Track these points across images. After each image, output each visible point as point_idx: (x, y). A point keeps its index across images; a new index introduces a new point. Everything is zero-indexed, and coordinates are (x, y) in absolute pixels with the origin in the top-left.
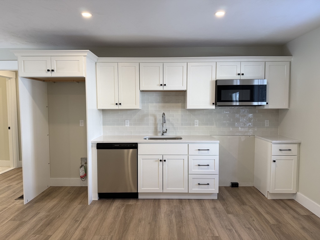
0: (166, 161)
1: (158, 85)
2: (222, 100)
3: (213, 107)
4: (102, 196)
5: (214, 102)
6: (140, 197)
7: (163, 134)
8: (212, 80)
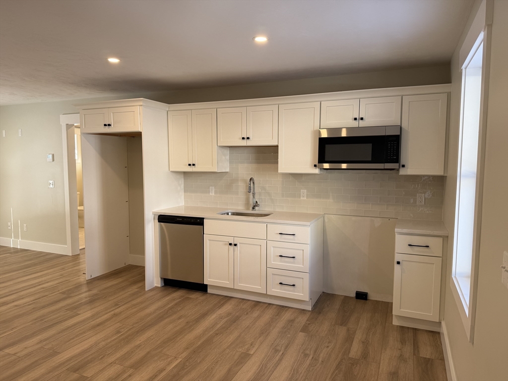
0: (238, 245)
1: (240, 138)
2: (326, 160)
3: (316, 171)
4: (169, 283)
5: (317, 163)
6: (209, 291)
7: (253, 208)
8: (315, 129)
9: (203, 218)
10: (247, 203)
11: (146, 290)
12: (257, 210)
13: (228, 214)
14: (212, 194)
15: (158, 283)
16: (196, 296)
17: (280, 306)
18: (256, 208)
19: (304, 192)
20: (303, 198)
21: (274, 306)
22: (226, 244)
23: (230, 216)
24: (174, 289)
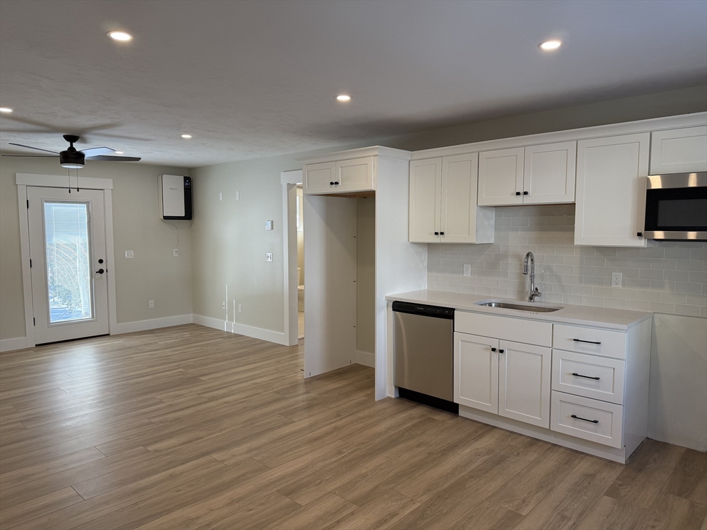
0: (506, 351)
1: (512, 194)
2: (659, 225)
3: (642, 243)
4: (406, 395)
5: (642, 230)
6: (461, 413)
7: (531, 298)
8: (639, 176)
9: (454, 309)
10: (521, 291)
11: (376, 400)
12: (537, 302)
13: (490, 305)
14: (467, 274)
15: (391, 393)
16: (442, 417)
17: (572, 450)
18: (536, 298)
19: (618, 276)
20: (616, 286)
21: (562, 449)
22: (486, 349)
23: (494, 309)
24: (412, 404)
